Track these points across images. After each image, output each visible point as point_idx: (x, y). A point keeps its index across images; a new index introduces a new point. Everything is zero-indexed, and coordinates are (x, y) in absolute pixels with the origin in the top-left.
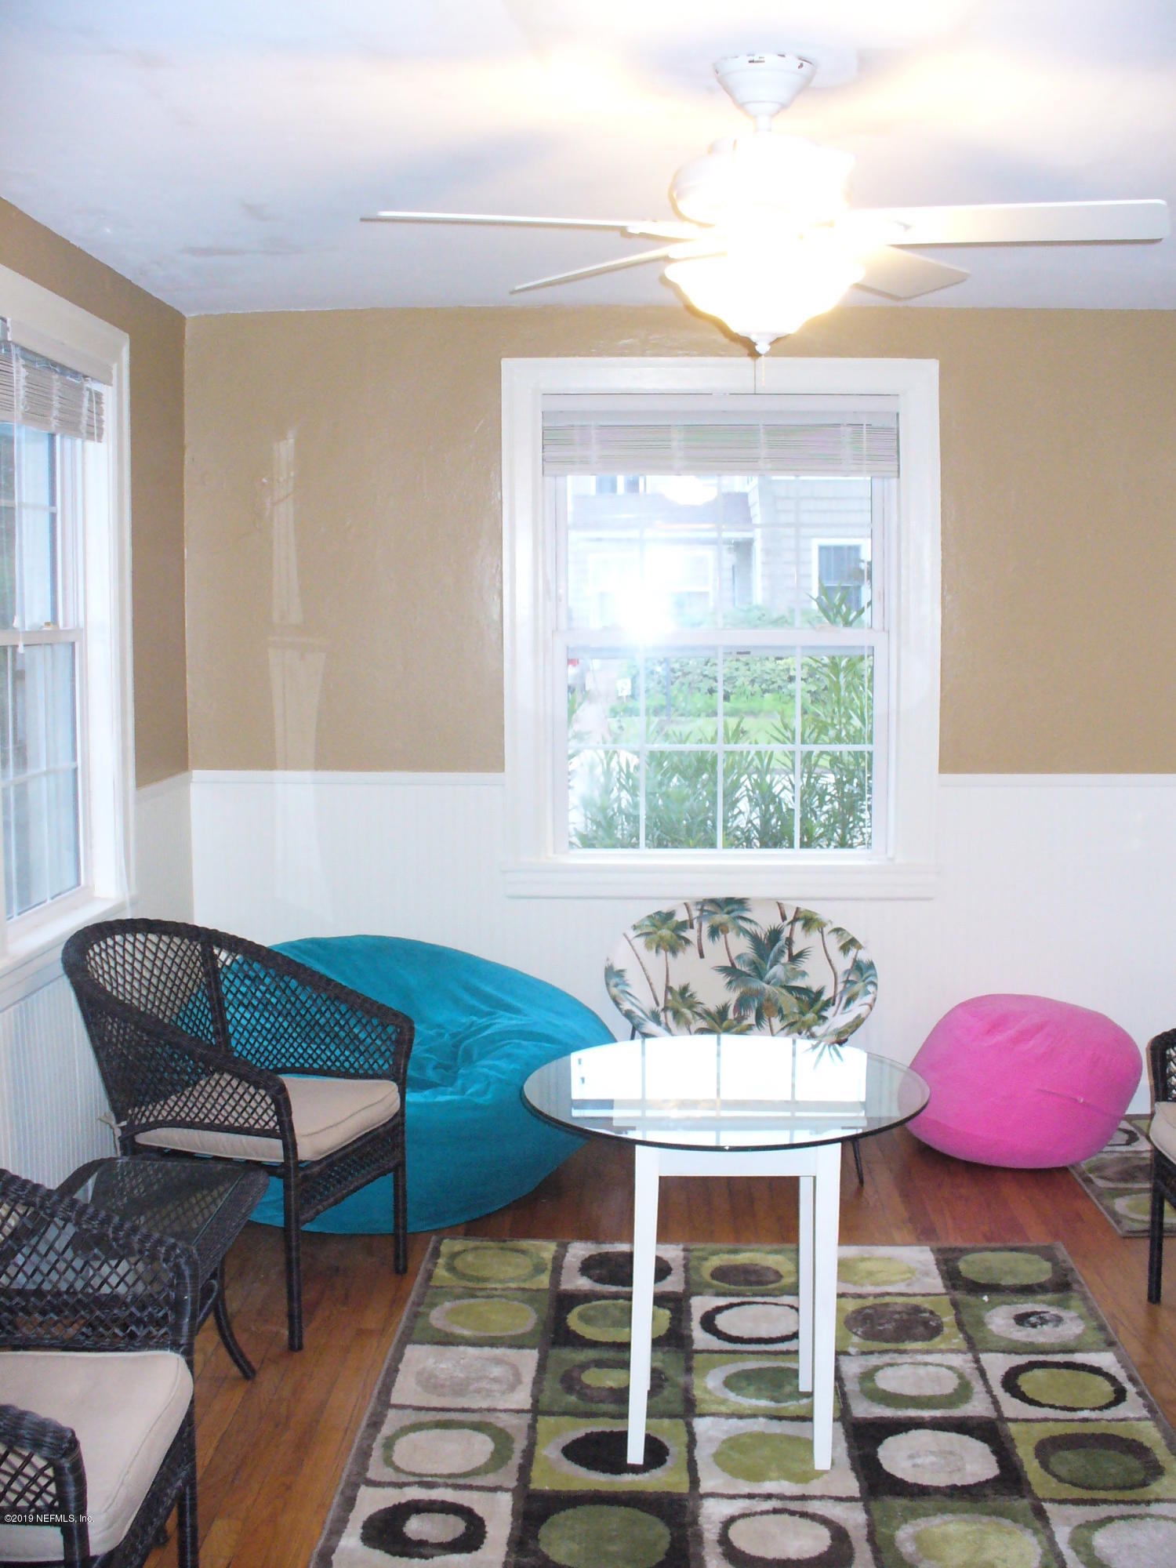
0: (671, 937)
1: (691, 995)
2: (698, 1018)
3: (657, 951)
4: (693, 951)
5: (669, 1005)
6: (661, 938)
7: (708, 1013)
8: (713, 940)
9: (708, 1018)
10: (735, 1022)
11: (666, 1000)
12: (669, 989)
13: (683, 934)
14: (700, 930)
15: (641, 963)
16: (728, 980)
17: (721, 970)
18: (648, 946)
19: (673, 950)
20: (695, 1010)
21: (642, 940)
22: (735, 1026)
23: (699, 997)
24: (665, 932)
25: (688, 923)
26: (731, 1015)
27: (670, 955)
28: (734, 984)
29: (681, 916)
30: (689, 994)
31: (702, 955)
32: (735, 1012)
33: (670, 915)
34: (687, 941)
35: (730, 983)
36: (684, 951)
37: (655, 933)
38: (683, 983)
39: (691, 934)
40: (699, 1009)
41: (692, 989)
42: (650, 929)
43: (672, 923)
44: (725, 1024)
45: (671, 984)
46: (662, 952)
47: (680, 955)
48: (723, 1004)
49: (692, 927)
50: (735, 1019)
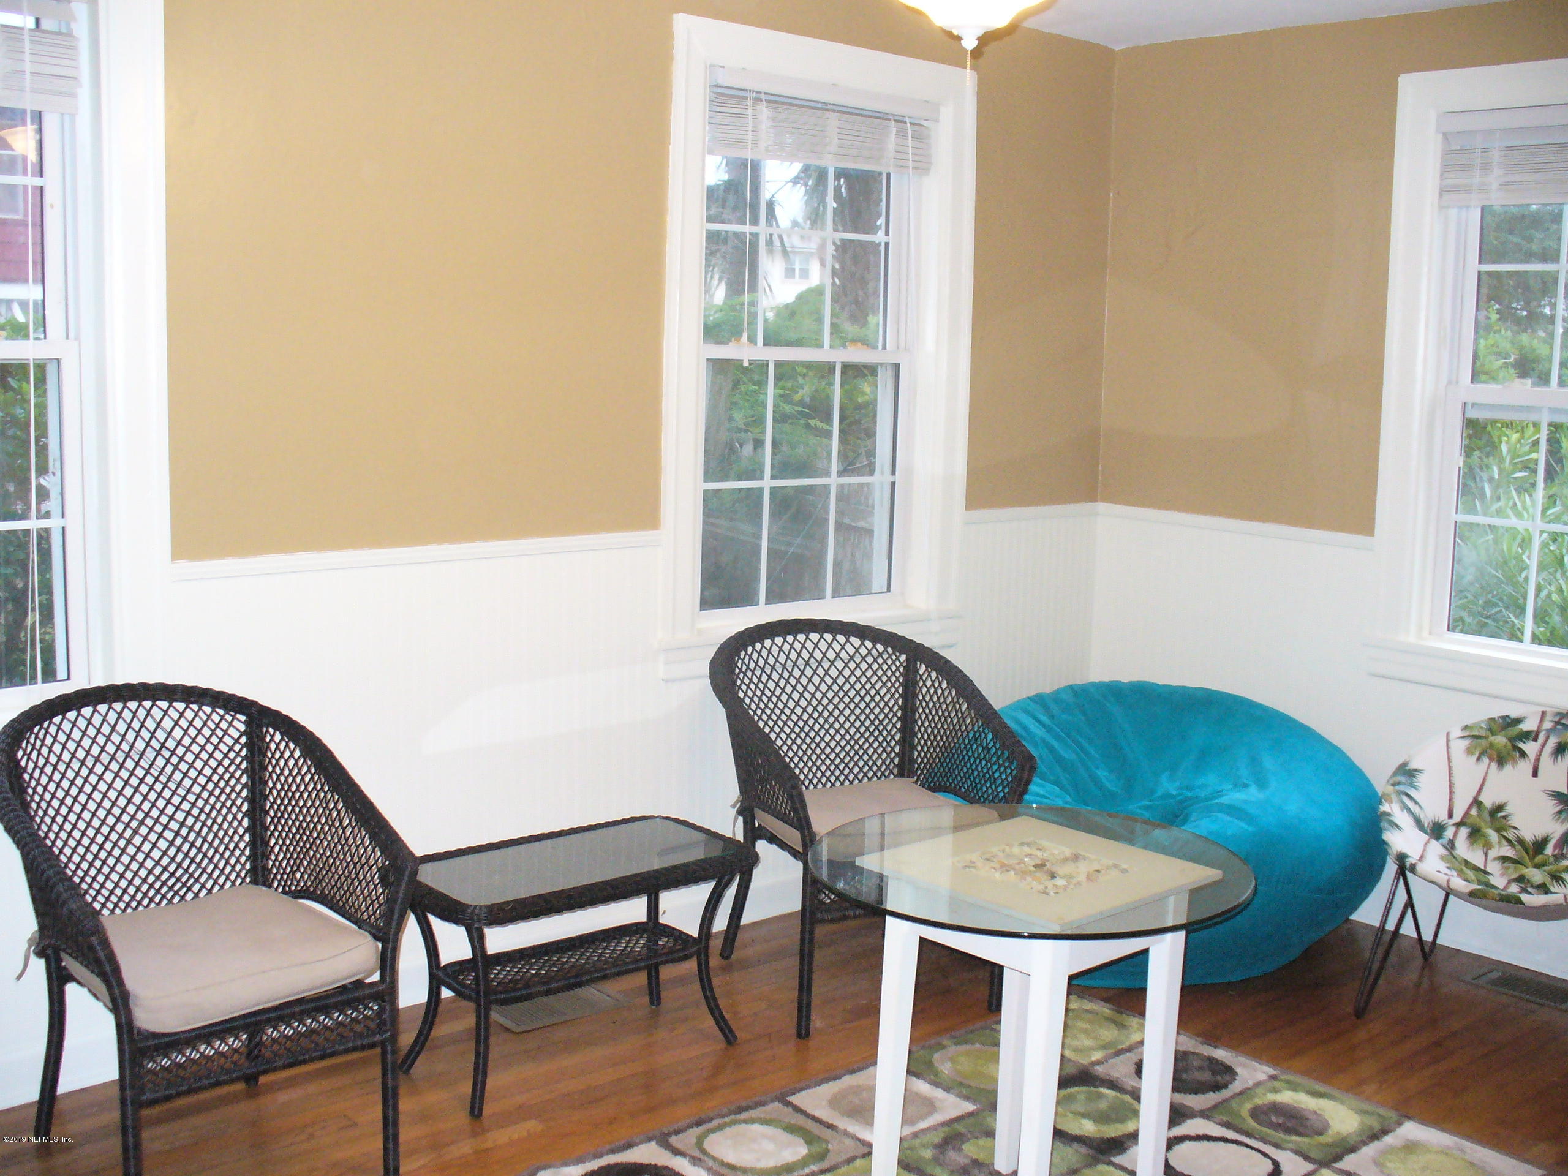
0: (1505, 746)
1: (1505, 817)
2: (1505, 843)
3: (1478, 759)
4: (1526, 767)
5: (1468, 821)
6: (1491, 745)
7: (1521, 841)
8: (1556, 758)
9: (1519, 847)
10: (1552, 860)
11: (1467, 814)
12: (1477, 802)
13: (1521, 745)
14: (1543, 746)
15: (1450, 768)
16: (1559, 808)
17: (1553, 796)
18: (1469, 751)
19: (1501, 762)
20: (1505, 834)
21: (1465, 743)
22: (1551, 864)
23: (1514, 821)
24: (1500, 740)
25: (1533, 735)
26: (1549, 850)
27: (1494, 765)
28: (1564, 815)
29: (1529, 725)
30: (1502, 814)
31: (1535, 774)
32: (1555, 847)
33: (1518, 721)
34: (1523, 754)
35: (1560, 812)
36: (1515, 762)
37: (1486, 738)
38: (1499, 800)
39: (1530, 748)
40: (1510, 835)
41: (1509, 809)
42: (1483, 733)
43: (1513, 731)
44: (1539, 859)
45: (1481, 799)
46: (1486, 761)
47: (1508, 768)
48: (1544, 835)
49: (1535, 740)
50: (1554, 856)
